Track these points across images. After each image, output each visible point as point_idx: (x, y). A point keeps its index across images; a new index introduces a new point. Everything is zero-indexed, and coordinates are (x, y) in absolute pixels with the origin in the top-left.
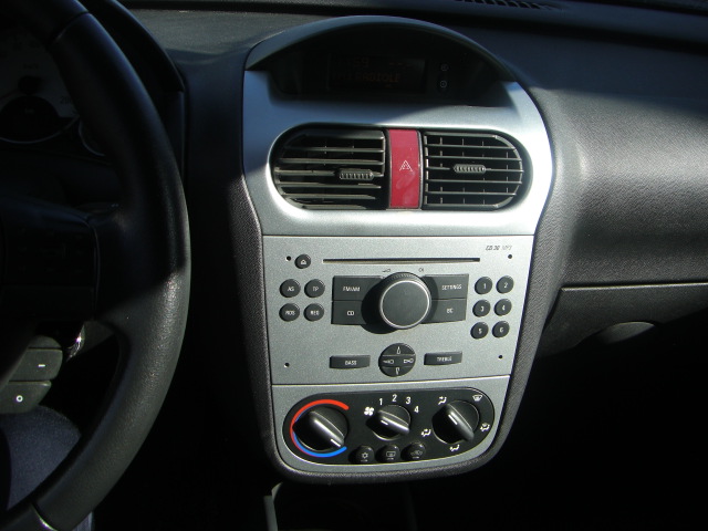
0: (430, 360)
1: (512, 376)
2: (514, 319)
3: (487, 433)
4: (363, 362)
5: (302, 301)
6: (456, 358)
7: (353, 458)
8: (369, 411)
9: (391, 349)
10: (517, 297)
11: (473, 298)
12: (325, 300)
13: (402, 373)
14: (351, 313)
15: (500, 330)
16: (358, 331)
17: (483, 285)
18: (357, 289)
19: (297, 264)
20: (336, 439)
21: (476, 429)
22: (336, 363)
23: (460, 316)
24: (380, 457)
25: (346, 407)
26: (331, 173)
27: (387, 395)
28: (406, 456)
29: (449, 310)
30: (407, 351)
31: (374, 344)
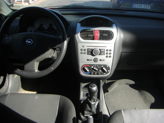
0: (100, 60)
1: (112, 63)
2: (112, 55)
3: (109, 72)
4: (91, 60)
5: (83, 51)
6: (104, 60)
7: (90, 74)
8: (92, 67)
9: (95, 58)
10: (112, 52)
11: (106, 52)
12: (86, 51)
13: (96, 62)
14: (90, 53)
15: (110, 57)
16: (91, 56)
17: (107, 50)
18: (90, 50)
19: (83, 47)
20: (88, 71)
21: (108, 71)
22: (88, 60)
23: (104, 54)
24: (94, 74)
25: (89, 66)
26: (87, 35)
27: (95, 65)
28: (98, 74)
29: (103, 53)
30: (97, 59)
31: (93, 58)
